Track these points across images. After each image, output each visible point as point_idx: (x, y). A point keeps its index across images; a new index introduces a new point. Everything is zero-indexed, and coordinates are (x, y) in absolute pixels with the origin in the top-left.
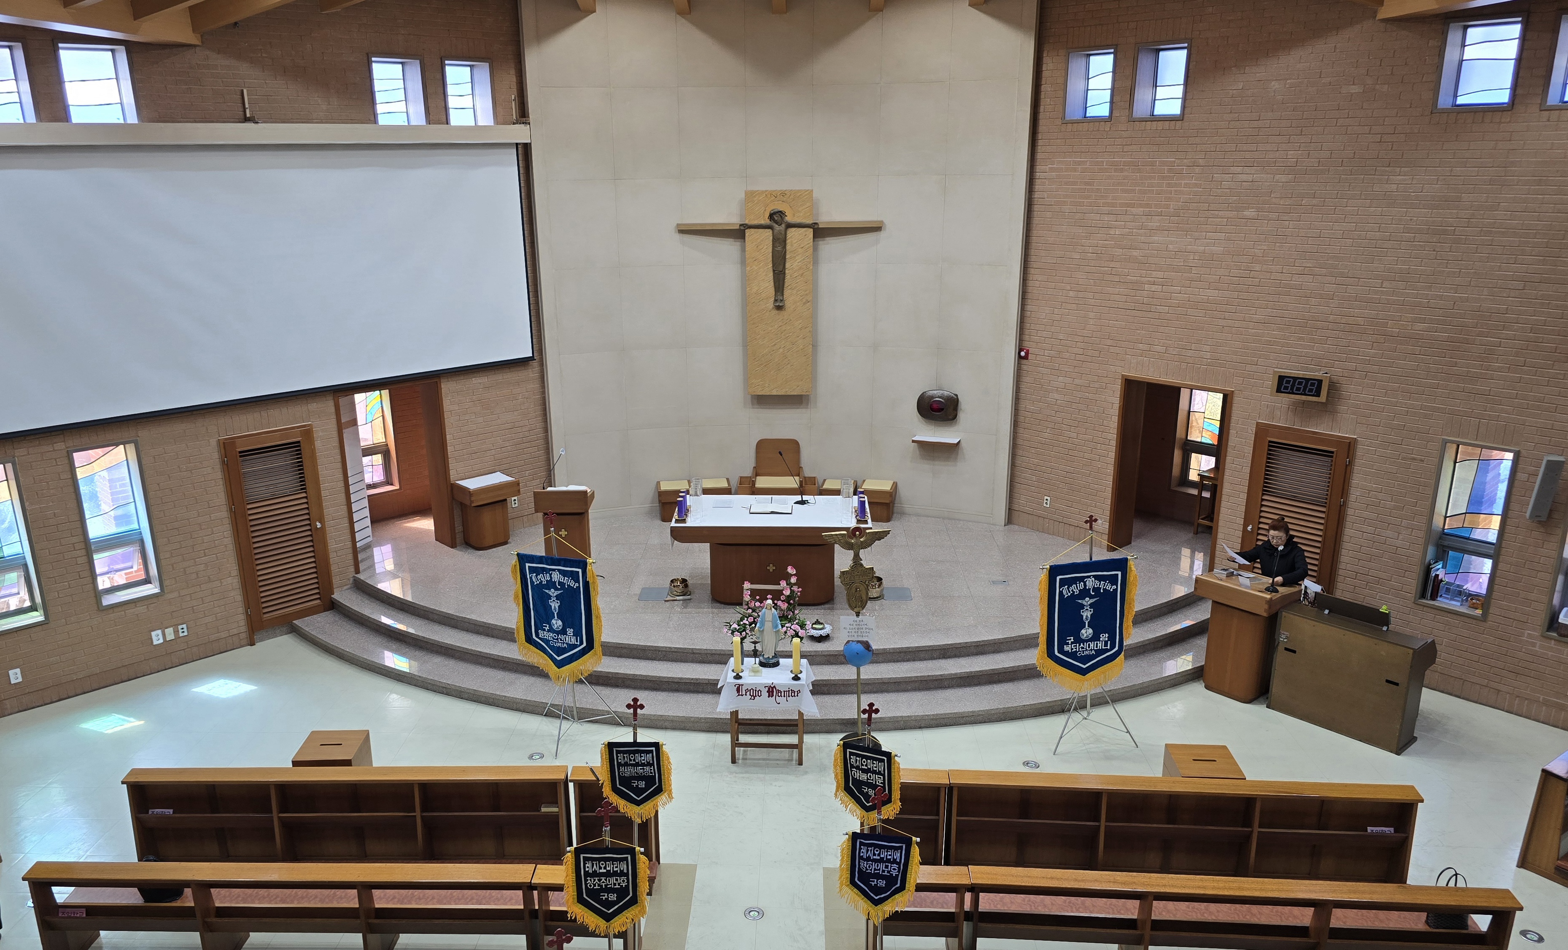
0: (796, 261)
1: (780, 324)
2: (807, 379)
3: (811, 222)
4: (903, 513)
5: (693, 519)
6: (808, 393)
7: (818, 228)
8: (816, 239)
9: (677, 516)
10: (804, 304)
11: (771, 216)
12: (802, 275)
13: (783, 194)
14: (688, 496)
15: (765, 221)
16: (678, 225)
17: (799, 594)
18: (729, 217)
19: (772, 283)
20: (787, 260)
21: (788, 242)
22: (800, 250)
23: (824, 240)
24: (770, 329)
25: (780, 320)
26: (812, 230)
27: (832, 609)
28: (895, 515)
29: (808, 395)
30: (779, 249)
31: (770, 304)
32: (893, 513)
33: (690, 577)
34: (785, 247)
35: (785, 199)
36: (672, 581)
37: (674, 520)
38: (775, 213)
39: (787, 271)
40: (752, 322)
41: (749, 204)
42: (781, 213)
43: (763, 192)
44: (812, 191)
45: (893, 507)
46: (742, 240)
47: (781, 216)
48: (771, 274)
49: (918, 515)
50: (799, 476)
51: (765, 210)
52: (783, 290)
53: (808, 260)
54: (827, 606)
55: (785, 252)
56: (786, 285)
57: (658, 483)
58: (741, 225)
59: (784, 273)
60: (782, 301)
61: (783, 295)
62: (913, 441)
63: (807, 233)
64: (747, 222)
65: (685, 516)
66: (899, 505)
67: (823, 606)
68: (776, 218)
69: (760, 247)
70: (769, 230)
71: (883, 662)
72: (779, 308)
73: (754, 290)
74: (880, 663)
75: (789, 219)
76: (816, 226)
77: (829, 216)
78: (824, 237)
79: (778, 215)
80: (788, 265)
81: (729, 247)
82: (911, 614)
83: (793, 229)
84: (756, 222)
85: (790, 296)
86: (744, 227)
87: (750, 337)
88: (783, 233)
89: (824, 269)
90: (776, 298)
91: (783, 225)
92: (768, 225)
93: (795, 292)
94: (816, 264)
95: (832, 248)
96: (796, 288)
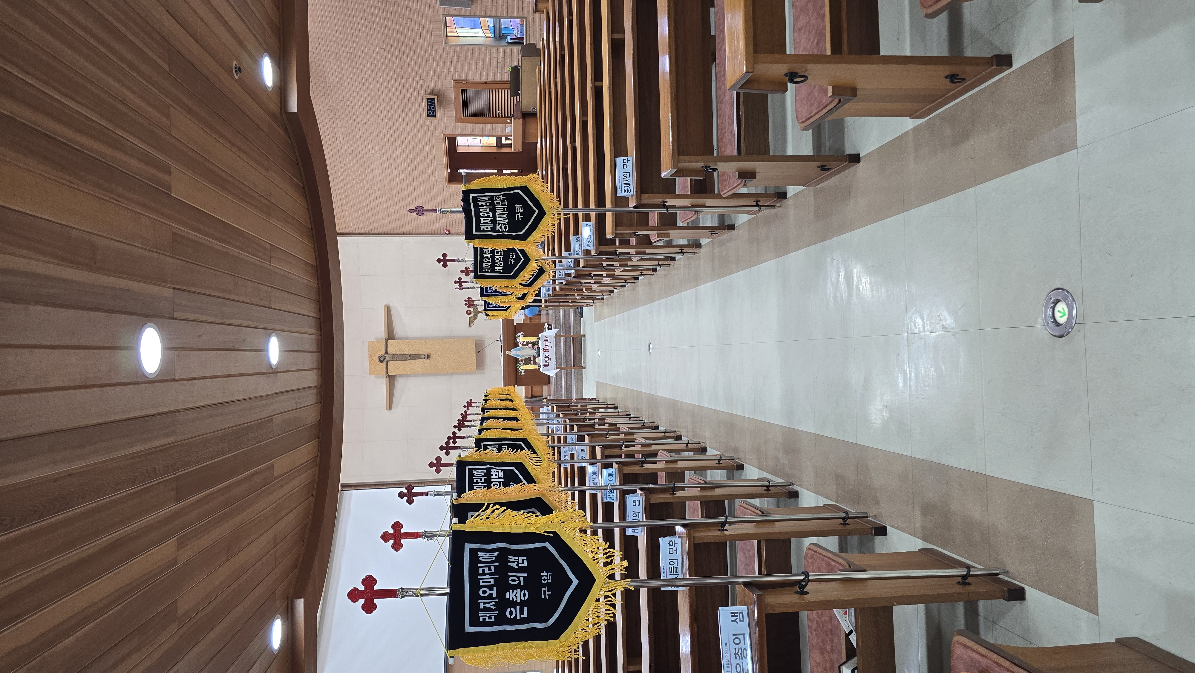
0: (406, 349)
1: (437, 356)
2: (466, 340)
3: (385, 342)
8: (394, 339)
10: (427, 343)
11: (382, 362)
12: (412, 345)
13: (370, 356)
15: (384, 365)
16: (387, 410)
18: (383, 383)
19: (416, 361)
20: (405, 353)
21: (394, 353)
22: (399, 347)
24: (440, 361)
25: (435, 356)
26: (389, 341)
29: (476, 340)
31: (428, 361)
34: (397, 354)
35: (373, 355)
38: (380, 360)
39: (410, 353)
40: (436, 371)
41: (377, 374)
42: (380, 357)
43: (370, 367)
44: (370, 341)
46: (394, 377)
47: (382, 357)
48: (412, 361)
51: (379, 365)
52: (419, 355)
53: (406, 343)
55: (400, 354)
56: (417, 353)
58: (387, 377)
60: (425, 356)
61: (422, 355)
63: (390, 344)
64: (385, 374)
68: (383, 360)
69: (399, 367)
70: (389, 363)
72: (429, 356)
73: (420, 369)
75: (383, 352)
76: (387, 339)
77: (381, 331)
78: (393, 335)
80: (407, 353)
81: (399, 383)
83: (388, 350)
84: (385, 370)
85: (423, 351)
86: (387, 375)
87: (445, 372)
88: (389, 355)
89: (410, 334)
90: (424, 358)
91: (386, 356)
93: (420, 349)
94: (407, 338)
95: (398, 330)
96: (418, 348)
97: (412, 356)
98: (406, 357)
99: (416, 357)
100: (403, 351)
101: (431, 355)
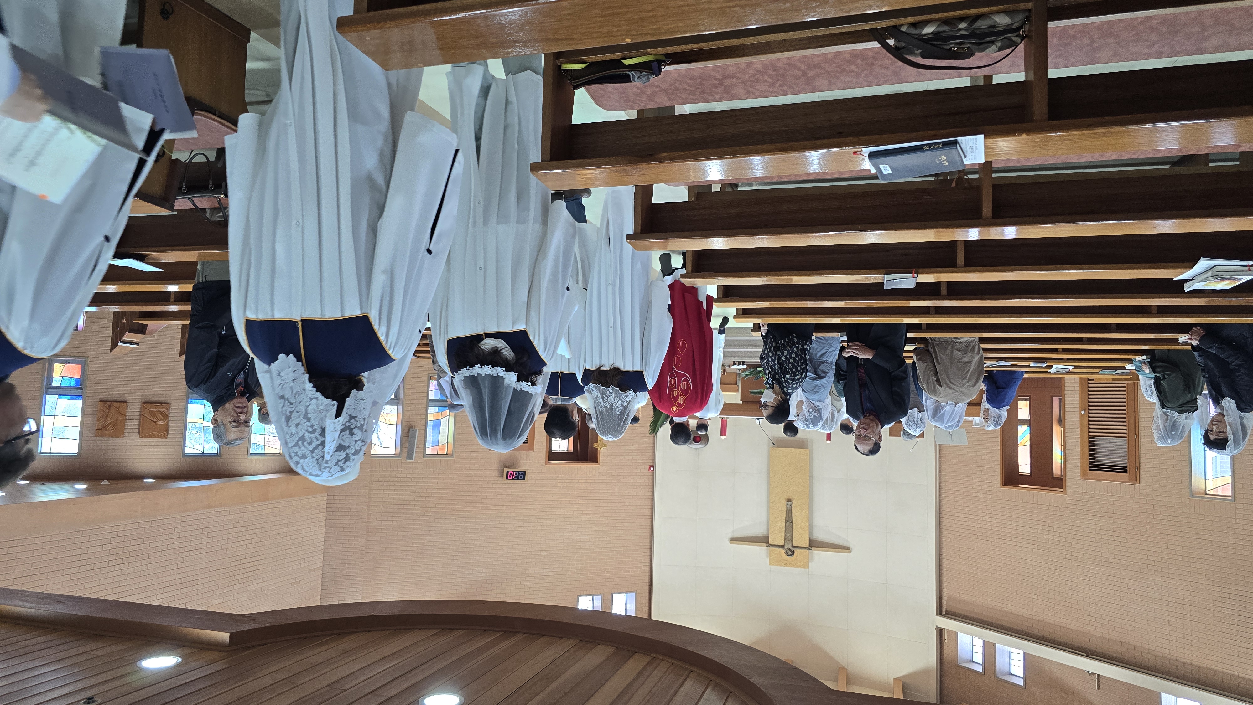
0: (779, 526)
1: (788, 491)
2: (773, 457)
3: (770, 548)
6: (773, 448)
8: (767, 538)
10: (774, 501)
11: (793, 553)
12: (775, 518)
13: (786, 565)
15: (797, 551)
16: (850, 552)
18: (818, 555)
19: (793, 515)
20: (784, 527)
21: (784, 539)
22: (777, 533)
23: (763, 536)
24: (795, 489)
25: (789, 493)
26: (769, 543)
31: (794, 502)
34: (785, 535)
35: (785, 562)
38: (791, 555)
39: (785, 521)
40: (806, 494)
41: (806, 561)
42: (787, 554)
43: (798, 567)
44: (770, 565)
46: (810, 541)
51: (796, 557)
52: (787, 511)
53: (773, 526)
55: (785, 532)
58: (811, 550)
60: (788, 505)
61: (787, 508)
63: (773, 542)
64: (808, 551)
68: (790, 552)
69: (800, 536)
70: (794, 545)
72: (789, 500)
73: (804, 511)
75: (783, 551)
76: (767, 545)
77: (760, 550)
78: (763, 538)
80: (784, 524)
81: (820, 536)
83: (780, 544)
84: (802, 550)
85: (783, 507)
86: (809, 548)
87: (808, 485)
88: (786, 544)
89: (764, 519)
90: (791, 506)
91: (786, 548)
92: (795, 548)
93: (780, 509)
94: (768, 522)
95: (760, 531)
96: (780, 511)
97: (787, 519)
98: (788, 526)
99: (789, 513)
100: (782, 528)
101: (787, 498)
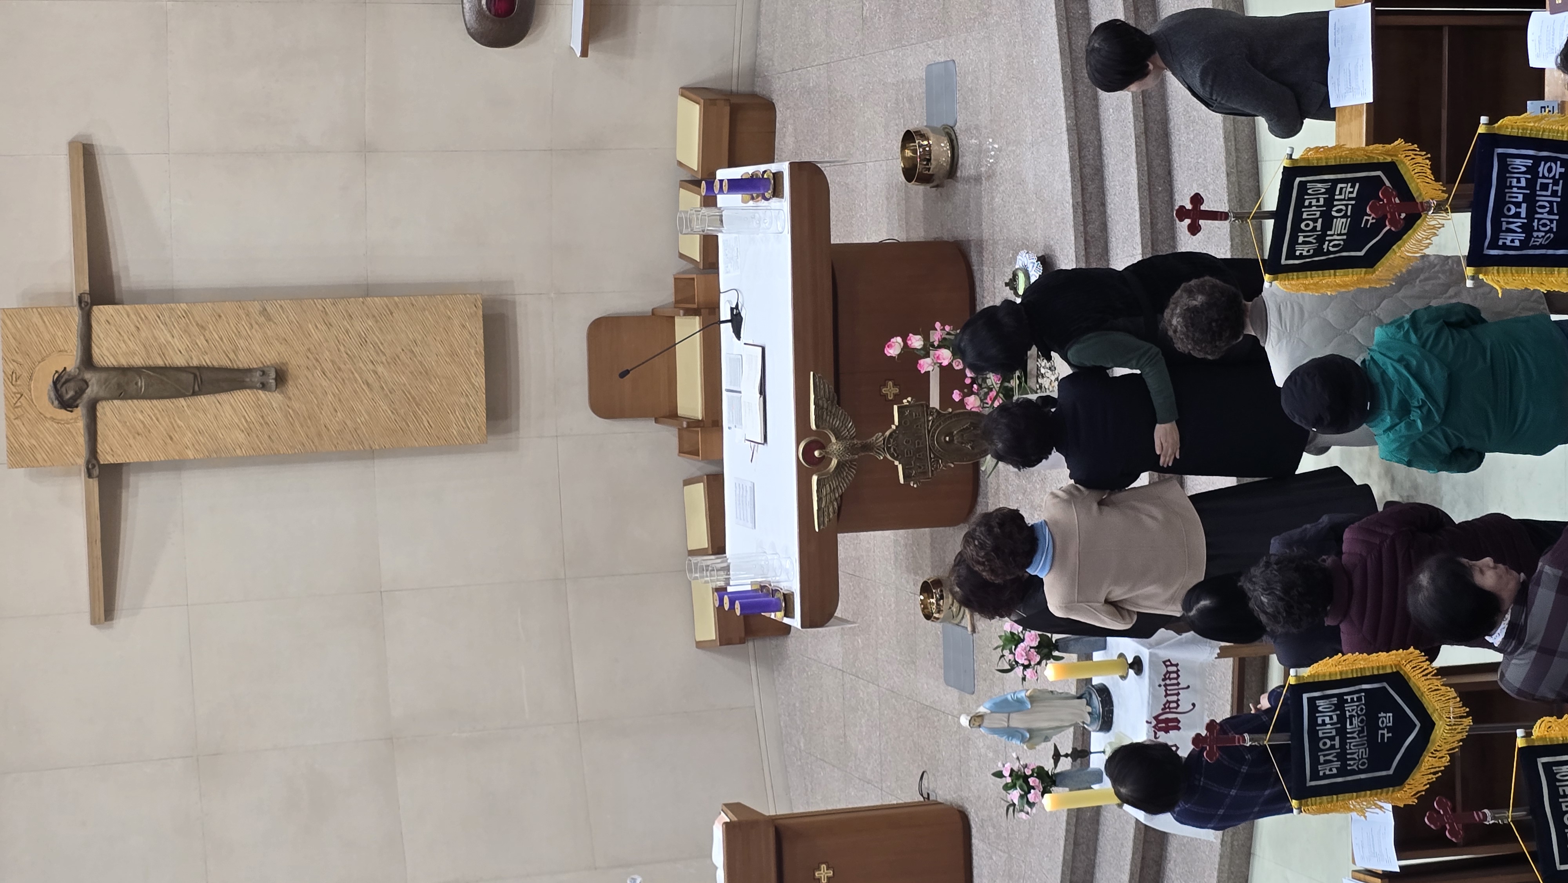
0: (168, 342)
1: (318, 372)
2: (446, 306)
3: (76, 311)
4: (754, 72)
5: (783, 577)
6: (479, 304)
7: (92, 292)
8: (117, 296)
9: (778, 613)
10: (269, 318)
11: (67, 405)
12: (202, 328)
13: (12, 378)
14: (730, 589)
15: (77, 419)
16: (94, 622)
17: (947, 328)
18: (74, 504)
19: (224, 397)
20: (168, 362)
21: (124, 362)
22: (143, 335)
23: (119, 278)
24: (330, 397)
25: (310, 376)
26: (95, 308)
27: (980, 244)
28: (757, 90)
29: (485, 302)
30: (142, 383)
31: (273, 398)
32: (754, 95)
33: (916, 574)
34: (137, 371)
35: (25, 374)
36: (928, 616)
37: (786, 621)
38: (59, 397)
39: (195, 363)
40: (316, 440)
41: (39, 457)
42: (60, 382)
43: (10, 425)
45: (738, 94)
46: (124, 468)
47: (67, 381)
48: (203, 400)
49: (757, 36)
50: (674, 317)
51: (53, 419)
52: (239, 370)
53: (166, 314)
54: (974, 258)
55: (152, 368)
56: (226, 363)
57: (700, 645)
58: (90, 475)
59: (199, 368)
60: (264, 373)
61: (249, 371)
62: (584, 53)
63: (103, 320)
64: (81, 461)
65: (777, 595)
66: (735, 80)
67: (975, 268)
68: (71, 393)
69: (139, 427)
70: (99, 407)
71: (1099, 132)
72: (281, 377)
73: (241, 437)
74: (1100, 140)
75: (70, 361)
76: (87, 298)
77: (59, 266)
78: (111, 278)
79: (64, 389)
80: (180, 361)
82: (985, 64)
83: (96, 351)
84: (82, 440)
85: (252, 352)
86: (94, 466)
87: (350, 443)
88: (104, 375)
90: (258, 385)
91: (88, 376)
92: (88, 411)
93: (242, 343)
94: (177, 295)
95: (139, 259)
96: (231, 341)
100: (163, 355)
101: (292, 369)
